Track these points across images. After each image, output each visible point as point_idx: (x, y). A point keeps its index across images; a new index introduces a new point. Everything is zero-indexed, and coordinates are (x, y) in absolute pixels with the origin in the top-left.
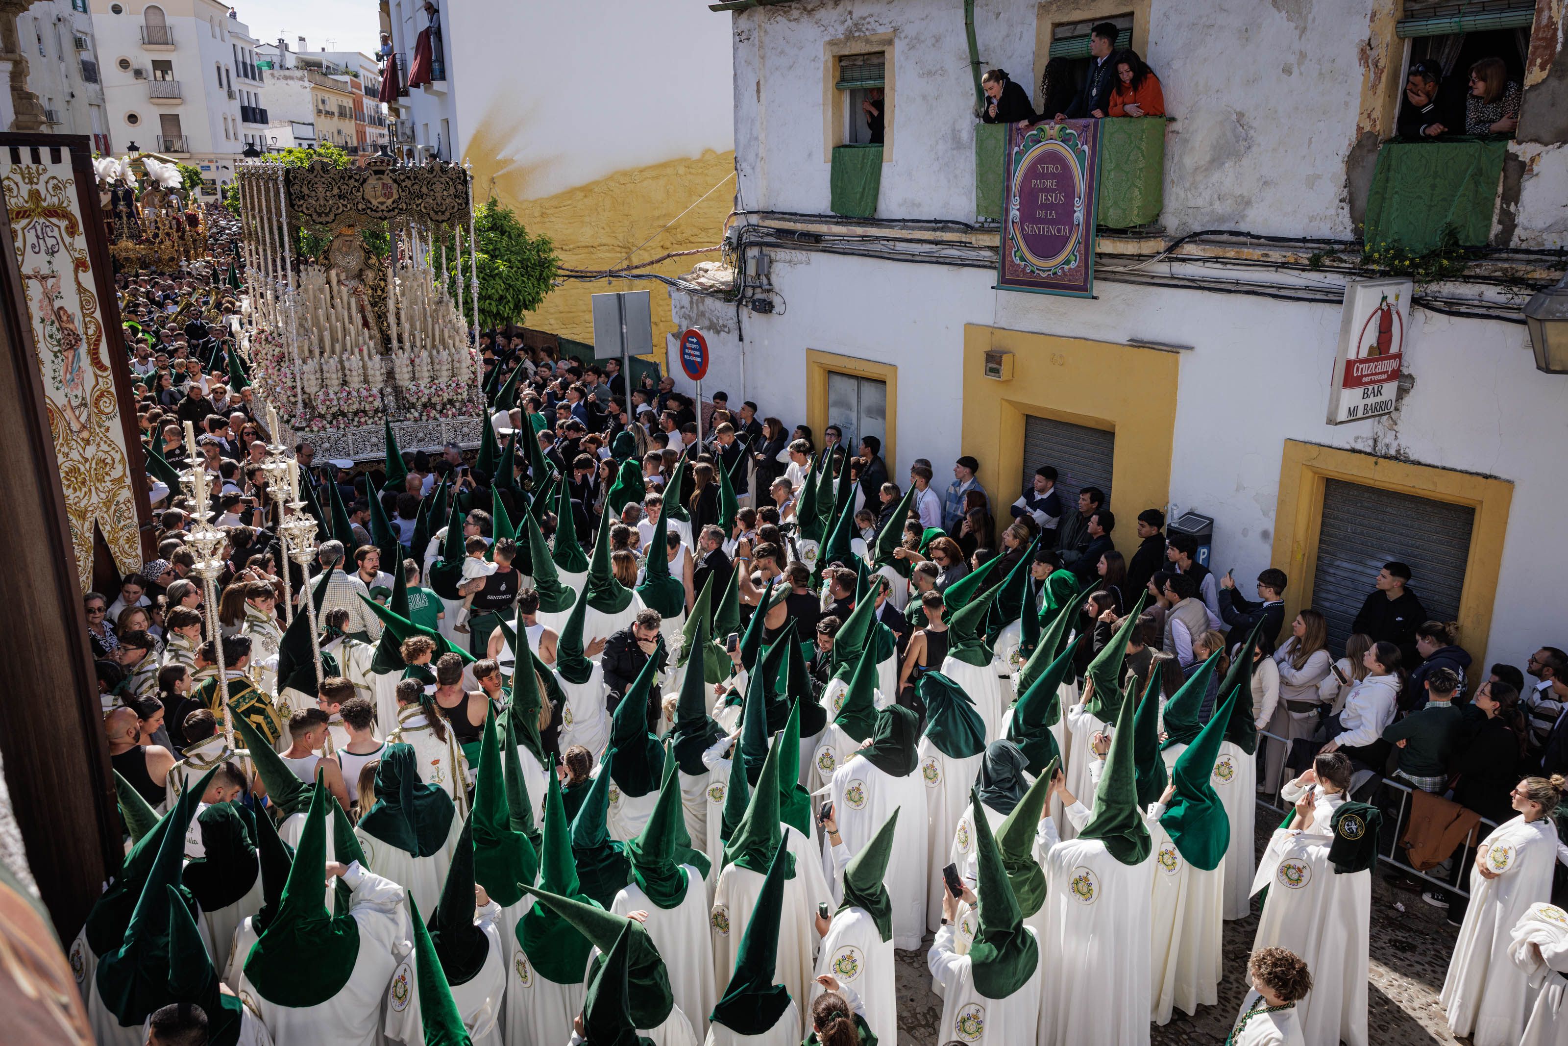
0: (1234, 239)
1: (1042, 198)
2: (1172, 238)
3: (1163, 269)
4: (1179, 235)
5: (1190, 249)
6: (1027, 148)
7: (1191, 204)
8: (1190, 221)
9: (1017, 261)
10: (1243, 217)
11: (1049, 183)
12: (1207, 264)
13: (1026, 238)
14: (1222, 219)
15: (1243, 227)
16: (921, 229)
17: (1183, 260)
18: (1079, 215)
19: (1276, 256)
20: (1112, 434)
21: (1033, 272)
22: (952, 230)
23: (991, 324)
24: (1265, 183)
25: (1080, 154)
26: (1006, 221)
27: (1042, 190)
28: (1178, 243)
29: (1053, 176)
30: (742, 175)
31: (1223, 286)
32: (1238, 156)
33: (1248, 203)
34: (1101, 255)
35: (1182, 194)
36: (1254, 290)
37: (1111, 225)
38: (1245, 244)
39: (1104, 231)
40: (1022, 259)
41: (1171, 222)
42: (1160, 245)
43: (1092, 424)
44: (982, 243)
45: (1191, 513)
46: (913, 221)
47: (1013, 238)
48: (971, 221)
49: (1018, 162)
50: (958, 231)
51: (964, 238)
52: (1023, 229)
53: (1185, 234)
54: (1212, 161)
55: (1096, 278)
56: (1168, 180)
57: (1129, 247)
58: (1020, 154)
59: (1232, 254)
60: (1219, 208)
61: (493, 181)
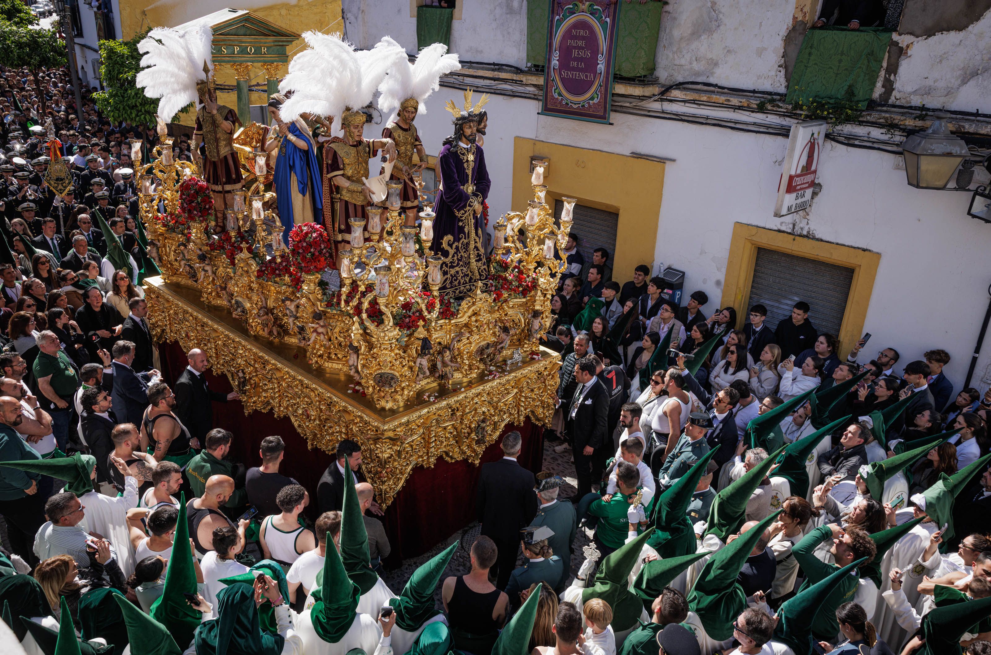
0: (706, 88)
1: (575, 53)
2: (663, 86)
3: (656, 106)
4: (668, 83)
5: (676, 94)
6: (565, 17)
7: (677, 62)
8: (676, 74)
9: (556, 96)
10: (712, 73)
11: (580, 43)
12: (687, 105)
13: (563, 80)
14: (698, 74)
15: (712, 80)
16: (483, 69)
17: (671, 101)
18: (601, 66)
19: (735, 101)
20: (617, 215)
21: (567, 104)
22: (506, 71)
23: (533, 137)
24: (728, 51)
25: (603, 24)
26: (549, 68)
27: (575, 48)
28: (669, 88)
29: (583, 38)
30: (347, 22)
31: (697, 120)
32: (710, 31)
33: (716, 64)
34: (613, 95)
35: (671, 55)
36: (719, 124)
37: (624, 74)
38: (713, 92)
39: (620, 78)
40: (560, 94)
41: (662, 75)
42: (656, 90)
43: (604, 208)
44: (530, 82)
45: (669, 268)
46: (477, 63)
47: (553, 80)
48: (523, 65)
49: (558, 27)
50: (510, 72)
51: (515, 77)
52: (561, 74)
53: (671, 83)
54: (693, 34)
55: (612, 110)
56: (661, 44)
57: (637, 91)
58: (560, 21)
59: (705, 98)
60: (696, 66)
61: (144, 13)
